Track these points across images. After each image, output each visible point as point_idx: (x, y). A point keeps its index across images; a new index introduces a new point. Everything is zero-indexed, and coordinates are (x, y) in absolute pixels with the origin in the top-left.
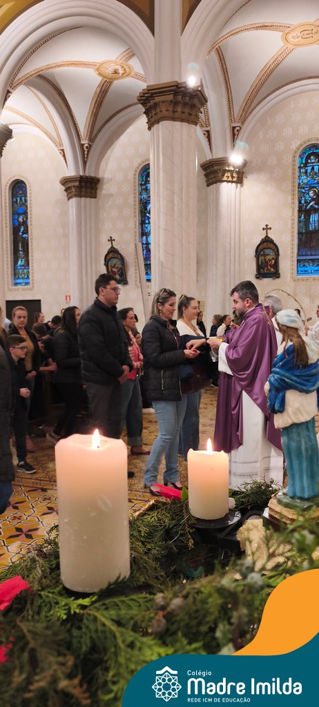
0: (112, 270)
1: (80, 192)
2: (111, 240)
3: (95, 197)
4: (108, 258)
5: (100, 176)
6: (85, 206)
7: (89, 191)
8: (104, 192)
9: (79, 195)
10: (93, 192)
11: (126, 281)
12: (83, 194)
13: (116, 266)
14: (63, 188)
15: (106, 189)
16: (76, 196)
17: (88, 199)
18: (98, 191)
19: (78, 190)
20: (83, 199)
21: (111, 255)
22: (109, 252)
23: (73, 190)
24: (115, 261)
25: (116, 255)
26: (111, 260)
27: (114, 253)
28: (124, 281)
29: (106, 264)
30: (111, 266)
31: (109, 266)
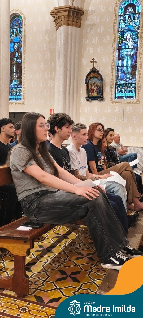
0: (91, 88)
1: (68, 21)
2: (93, 61)
3: (80, 27)
4: (89, 77)
5: (85, 8)
6: (72, 34)
7: (75, 20)
8: (87, 22)
10: (79, 22)
11: (103, 97)
12: (70, 22)
13: (95, 85)
14: (53, 19)
15: (88, 20)
16: (65, 24)
17: (74, 27)
18: (82, 22)
20: (70, 27)
21: (92, 75)
22: (90, 73)
23: (63, 18)
24: (96, 81)
25: (96, 75)
26: (91, 79)
27: (94, 73)
28: (100, 98)
29: (87, 83)
30: (91, 84)
31: (89, 85)
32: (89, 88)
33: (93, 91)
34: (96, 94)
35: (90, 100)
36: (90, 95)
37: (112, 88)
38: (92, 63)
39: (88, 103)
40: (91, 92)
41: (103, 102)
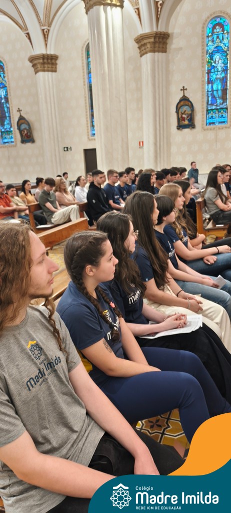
0: (182, 117)
1: (154, 47)
2: (184, 89)
3: (166, 52)
4: (179, 106)
5: (170, 31)
6: (158, 61)
7: (161, 46)
9: (154, 51)
10: (164, 47)
11: (194, 125)
12: (156, 49)
13: (186, 112)
14: (137, 46)
15: (174, 44)
16: (151, 51)
17: (160, 54)
18: (168, 46)
19: (153, 46)
20: (156, 53)
21: (182, 103)
22: (180, 101)
23: (149, 46)
24: (186, 109)
25: (187, 103)
26: (182, 107)
27: (185, 101)
28: (192, 125)
29: (177, 112)
30: (181, 113)
31: (180, 114)
32: (180, 116)
33: (184, 119)
34: (186, 122)
35: (181, 128)
36: (181, 124)
37: (203, 115)
38: (182, 91)
39: (179, 132)
40: (182, 121)
41: (194, 131)
